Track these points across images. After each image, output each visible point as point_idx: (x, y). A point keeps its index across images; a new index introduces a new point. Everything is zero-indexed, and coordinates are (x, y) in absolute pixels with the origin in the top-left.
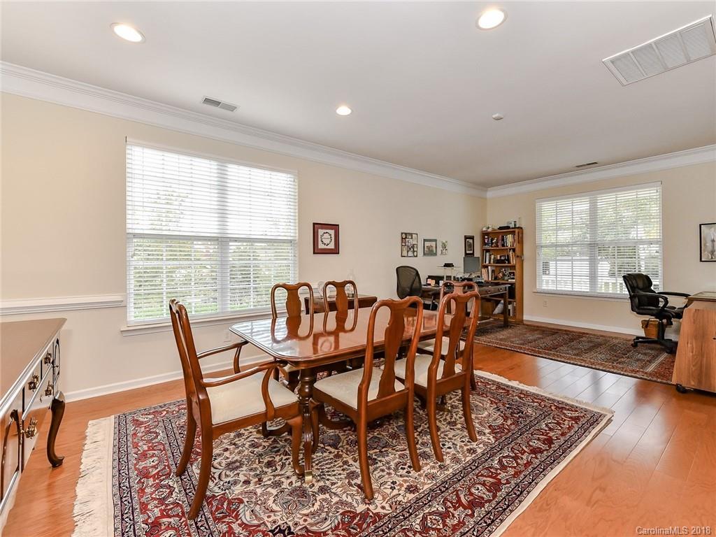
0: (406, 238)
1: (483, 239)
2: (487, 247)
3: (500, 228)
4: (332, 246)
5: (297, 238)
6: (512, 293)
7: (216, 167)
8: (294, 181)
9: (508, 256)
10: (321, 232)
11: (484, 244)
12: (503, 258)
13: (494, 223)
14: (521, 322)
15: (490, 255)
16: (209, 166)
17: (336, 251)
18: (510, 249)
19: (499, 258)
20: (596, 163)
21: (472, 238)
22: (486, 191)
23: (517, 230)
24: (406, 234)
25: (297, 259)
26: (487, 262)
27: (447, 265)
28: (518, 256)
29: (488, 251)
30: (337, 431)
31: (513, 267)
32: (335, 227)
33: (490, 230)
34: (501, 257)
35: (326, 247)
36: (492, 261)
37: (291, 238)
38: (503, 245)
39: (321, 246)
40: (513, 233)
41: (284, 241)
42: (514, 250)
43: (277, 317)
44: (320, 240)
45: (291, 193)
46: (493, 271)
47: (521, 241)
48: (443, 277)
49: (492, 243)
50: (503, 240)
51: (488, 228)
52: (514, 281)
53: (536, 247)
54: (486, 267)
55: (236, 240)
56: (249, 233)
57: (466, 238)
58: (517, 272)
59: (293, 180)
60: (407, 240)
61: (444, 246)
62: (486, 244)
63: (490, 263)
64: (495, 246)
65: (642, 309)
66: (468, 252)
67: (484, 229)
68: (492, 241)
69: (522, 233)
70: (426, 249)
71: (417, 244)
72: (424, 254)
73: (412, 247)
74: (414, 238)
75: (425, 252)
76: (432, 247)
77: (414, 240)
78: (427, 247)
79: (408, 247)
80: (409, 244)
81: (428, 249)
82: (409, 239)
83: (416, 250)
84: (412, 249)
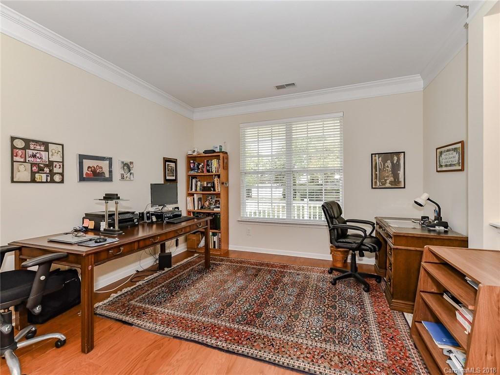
1: (189, 163)
2: (192, 173)
3: (206, 152)
6: (215, 222)
9: (213, 183)
11: (190, 169)
12: (209, 185)
13: (200, 148)
14: (227, 253)
15: (197, 182)
18: (215, 175)
19: (205, 185)
20: (293, 84)
21: (174, 161)
22: (194, 111)
23: (221, 155)
24: (26, 141)
26: (194, 190)
27: (108, 197)
28: (223, 183)
29: (194, 177)
31: (218, 195)
33: (195, 154)
34: (207, 184)
36: (198, 188)
40: (218, 157)
42: (219, 176)
46: (200, 199)
47: (226, 167)
48: (103, 216)
49: (199, 169)
50: (208, 165)
51: (194, 151)
52: (219, 209)
53: (241, 174)
54: (192, 195)
57: (166, 160)
58: (222, 200)
62: (192, 170)
63: (196, 190)
64: (201, 172)
65: (340, 242)
66: (168, 178)
67: (190, 153)
69: (227, 158)
70: (85, 171)
71: (63, 162)
72: (82, 179)
73: (46, 166)
74: (54, 151)
75: (84, 176)
76: (102, 168)
77: (52, 155)
78: (89, 167)
79: (32, 165)
80: (38, 160)
81: (91, 171)
82: (36, 152)
83: (60, 171)
84: (47, 170)
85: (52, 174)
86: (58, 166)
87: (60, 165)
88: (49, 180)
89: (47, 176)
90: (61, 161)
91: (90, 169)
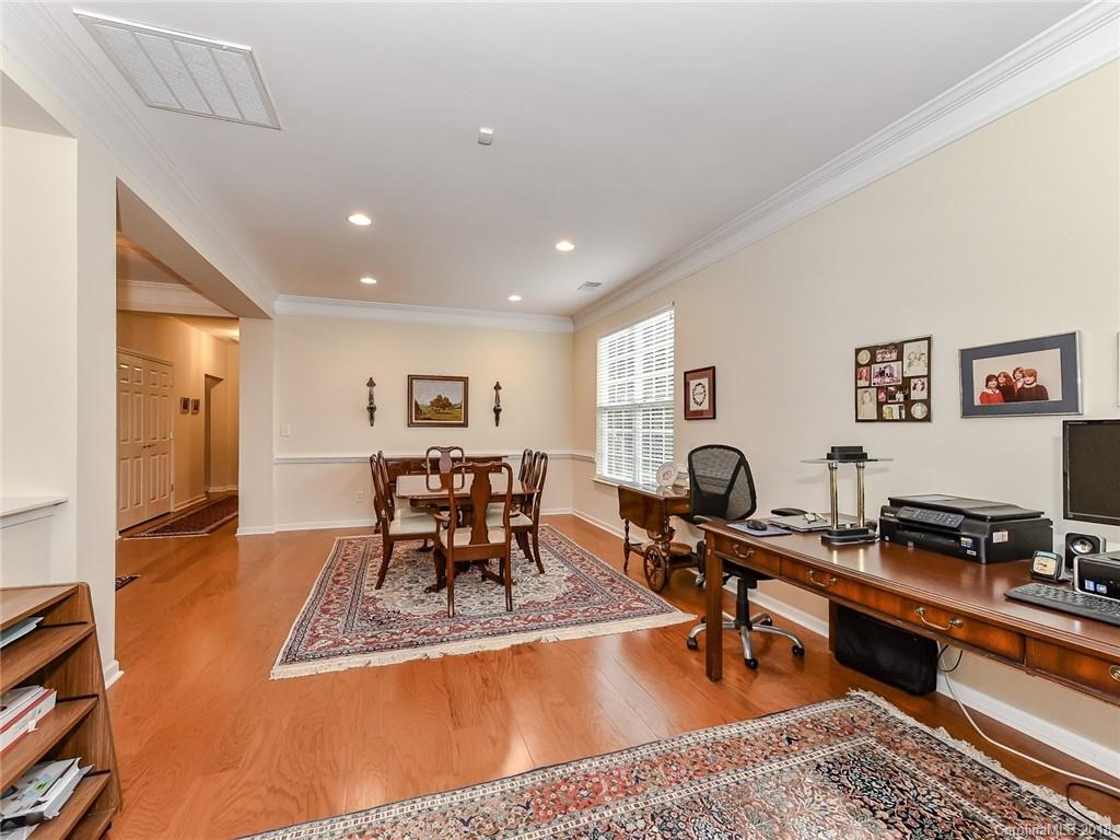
4: (705, 406)
10: (692, 384)
17: (710, 414)
32: (710, 372)
35: (699, 408)
39: (693, 407)
44: (691, 397)
70: (979, 387)
71: (928, 376)
72: (969, 410)
73: (899, 388)
74: (912, 357)
75: (977, 402)
76: (1033, 374)
77: (910, 365)
78: (989, 379)
79: (879, 389)
80: (887, 380)
81: (998, 387)
82: (885, 365)
83: (924, 395)
84: (900, 396)
85: (908, 403)
86: (919, 387)
87: (923, 384)
88: (903, 417)
89: (900, 408)
90: (926, 373)
91: (993, 383)
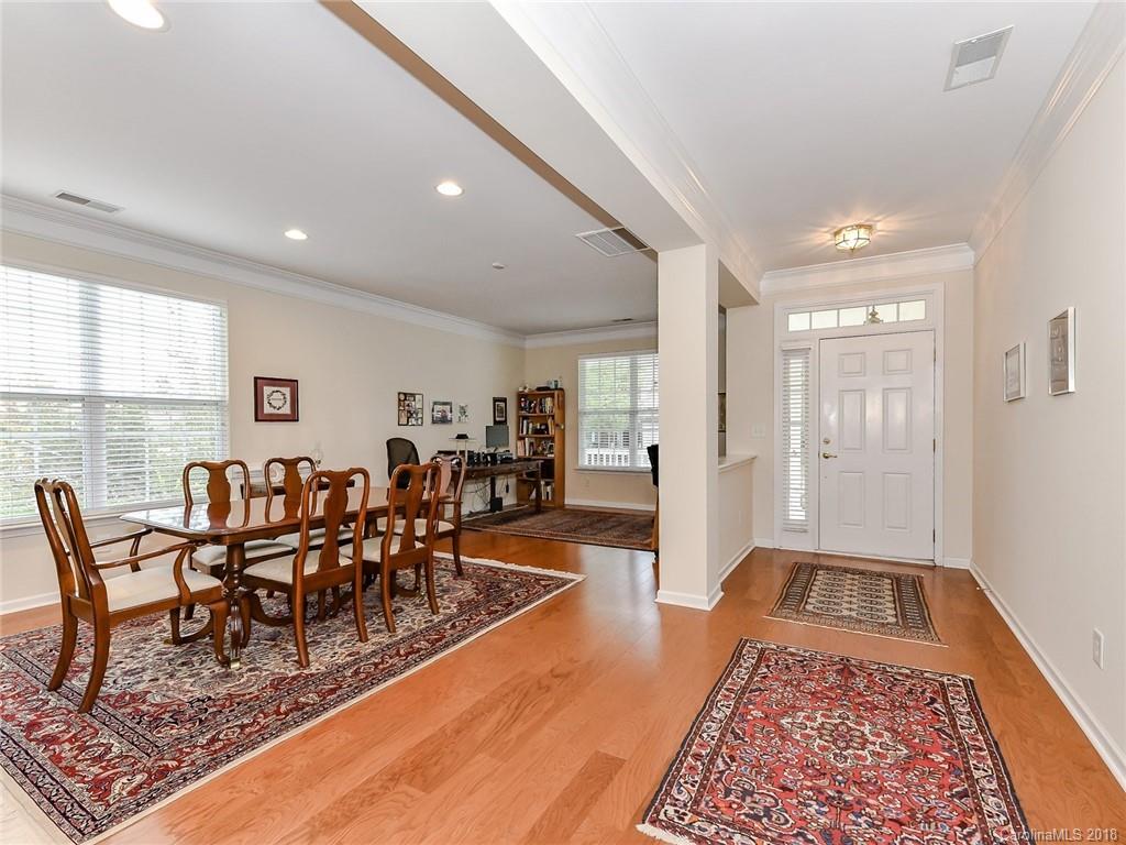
0: (405, 399)
1: (519, 402)
2: (523, 413)
3: (539, 389)
4: (286, 410)
5: (227, 399)
6: (549, 470)
7: (78, 289)
8: (221, 315)
9: (547, 424)
10: (267, 390)
11: (520, 408)
12: (542, 427)
13: (533, 382)
14: (562, 506)
15: (528, 424)
16: (65, 287)
17: (293, 417)
18: (549, 416)
19: (538, 428)
20: (630, 319)
21: (504, 400)
22: (525, 339)
23: (556, 392)
24: (405, 394)
25: (227, 428)
26: (524, 433)
27: (461, 437)
28: (557, 425)
29: (525, 418)
30: (278, 628)
31: (552, 439)
32: (292, 384)
33: (526, 391)
34: (540, 426)
35: (276, 411)
36: (530, 431)
37: (218, 399)
38: (541, 411)
39: (267, 410)
40: (552, 396)
41: (205, 403)
42: (553, 417)
43: (192, 504)
44: (266, 402)
45: (216, 333)
46: (531, 444)
47: (562, 407)
48: (456, 452)
49: (530, 408)
50: (541, 404)
51: (525, 388)
52: (554, 456)
53: (577, 414)
54: (523, 438)
55: (117, 400)
56: (141, 390)
57: (495, 400)
58: (556, 446)
59: (218, 313)
60: (407, 402)
61: (463, 411)
62: (522, 409)
63: (527, 433)
64: (533, 412)
66: (497, 419)
67: (520, 390)
68: (530, 403)
69: (563, 396)
71: (423, 408)
72: (434, 422)
73: (414, 412)
74: (418, 400)
75: (435, 419)
77: (417, 403)
79: (408, 412)
80: (410, 408)
82: (410, 402)
83: (421, 415)
84: (414, 415)
87: (421, 411)
89: (415, 420)
